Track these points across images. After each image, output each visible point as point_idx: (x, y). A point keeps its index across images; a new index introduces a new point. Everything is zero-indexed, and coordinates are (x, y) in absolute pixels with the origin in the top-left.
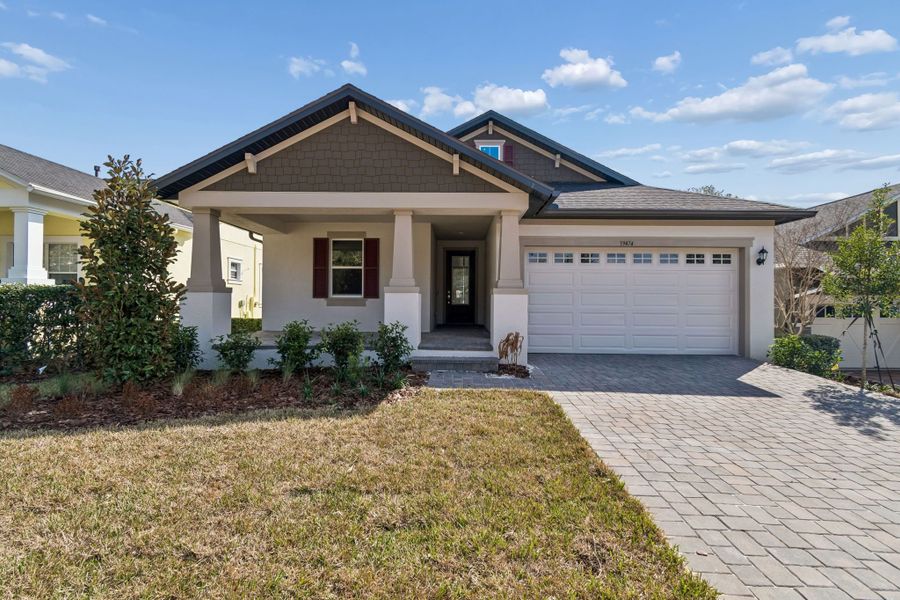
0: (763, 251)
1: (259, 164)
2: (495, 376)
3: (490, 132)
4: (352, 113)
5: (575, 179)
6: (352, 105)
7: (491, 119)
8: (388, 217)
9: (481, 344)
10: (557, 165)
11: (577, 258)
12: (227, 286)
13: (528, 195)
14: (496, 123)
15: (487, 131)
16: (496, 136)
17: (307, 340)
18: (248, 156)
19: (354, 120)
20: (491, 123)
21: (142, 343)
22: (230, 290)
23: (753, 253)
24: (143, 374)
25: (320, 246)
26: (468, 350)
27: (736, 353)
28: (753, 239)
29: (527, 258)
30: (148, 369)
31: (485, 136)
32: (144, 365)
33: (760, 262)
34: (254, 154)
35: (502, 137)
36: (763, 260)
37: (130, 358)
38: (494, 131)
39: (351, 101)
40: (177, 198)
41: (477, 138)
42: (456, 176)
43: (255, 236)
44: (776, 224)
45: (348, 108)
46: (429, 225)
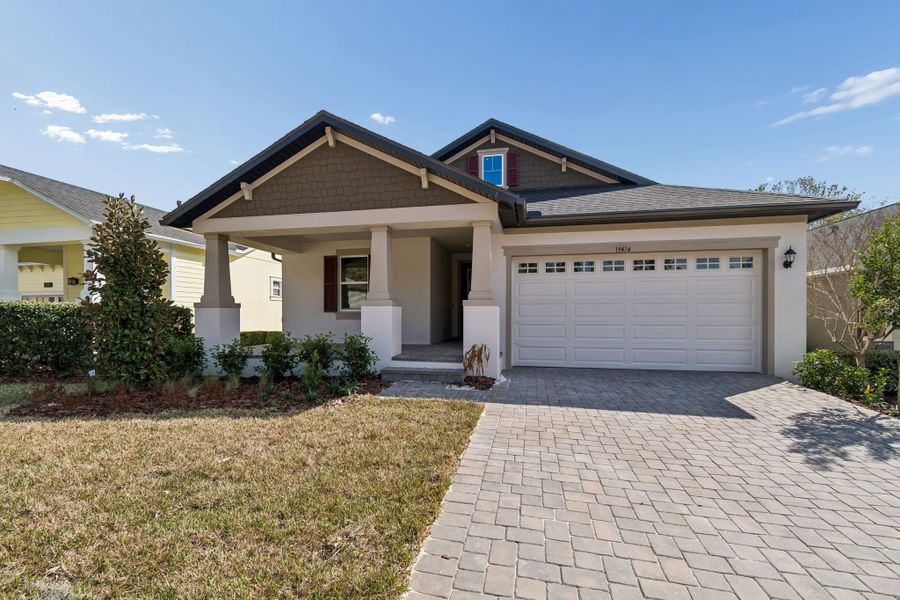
0: (790, 252)
1: (254, 192)
2: (455, 387)
3: (493, 141)
4: (329, 138)
5: (584, 183)
6: (328, 130)
7: (492, 128)
8: (365, 234)
9: (451, 356)
10: (564, 169)
11: (570, 267)
12: (236, 302)
13: (497, 204)
14: (498, 131)
15: (490, 141)
16: (499, 144)
17: (288, 351)
18: (243, 185)
19: (331, 143)
20: (492, 131)
21: (135, 350)
22: (239, 306)
23: (778, 253)
24: (138, 376)
25: (330, 263)
26: (439, 361)
27: (759, 370)
28: (779, 238)
29: (515, 268)
30: (142, 372)
31: (488, 146)
32: (138, 369)
33: (787, 265)
34: (250, 183)
35: (505, 145)
36: (791, 263)
37: (127, 363)
38: (496, 139)
39: (328, 125)
40: (191, 226)
41: (480, 148)
42: (425, 190)
43: (277, 256)
44: (810, 220)
45: (325, 134)
46: (429, 239)
